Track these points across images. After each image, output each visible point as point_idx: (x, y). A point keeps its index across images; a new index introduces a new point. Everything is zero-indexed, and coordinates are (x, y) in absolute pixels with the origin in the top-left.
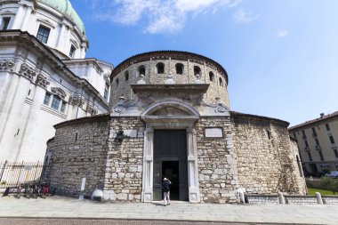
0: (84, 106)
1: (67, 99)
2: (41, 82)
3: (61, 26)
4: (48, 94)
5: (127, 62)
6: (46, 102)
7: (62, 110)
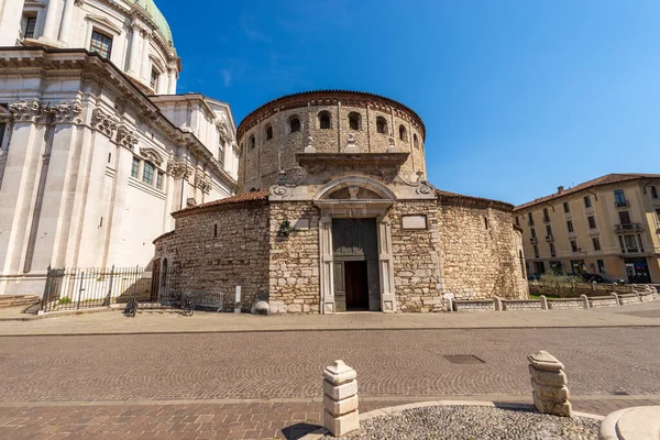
0: (191, 179)
1: (164, 167)
2: (124, 140)
3: (130, 29)
4: (136, 159)
5: (269, 108)
6: (134, 173)
7: (159, 185)
